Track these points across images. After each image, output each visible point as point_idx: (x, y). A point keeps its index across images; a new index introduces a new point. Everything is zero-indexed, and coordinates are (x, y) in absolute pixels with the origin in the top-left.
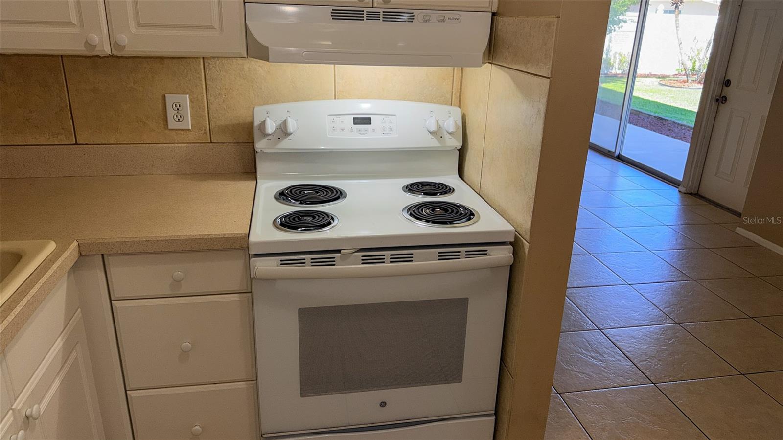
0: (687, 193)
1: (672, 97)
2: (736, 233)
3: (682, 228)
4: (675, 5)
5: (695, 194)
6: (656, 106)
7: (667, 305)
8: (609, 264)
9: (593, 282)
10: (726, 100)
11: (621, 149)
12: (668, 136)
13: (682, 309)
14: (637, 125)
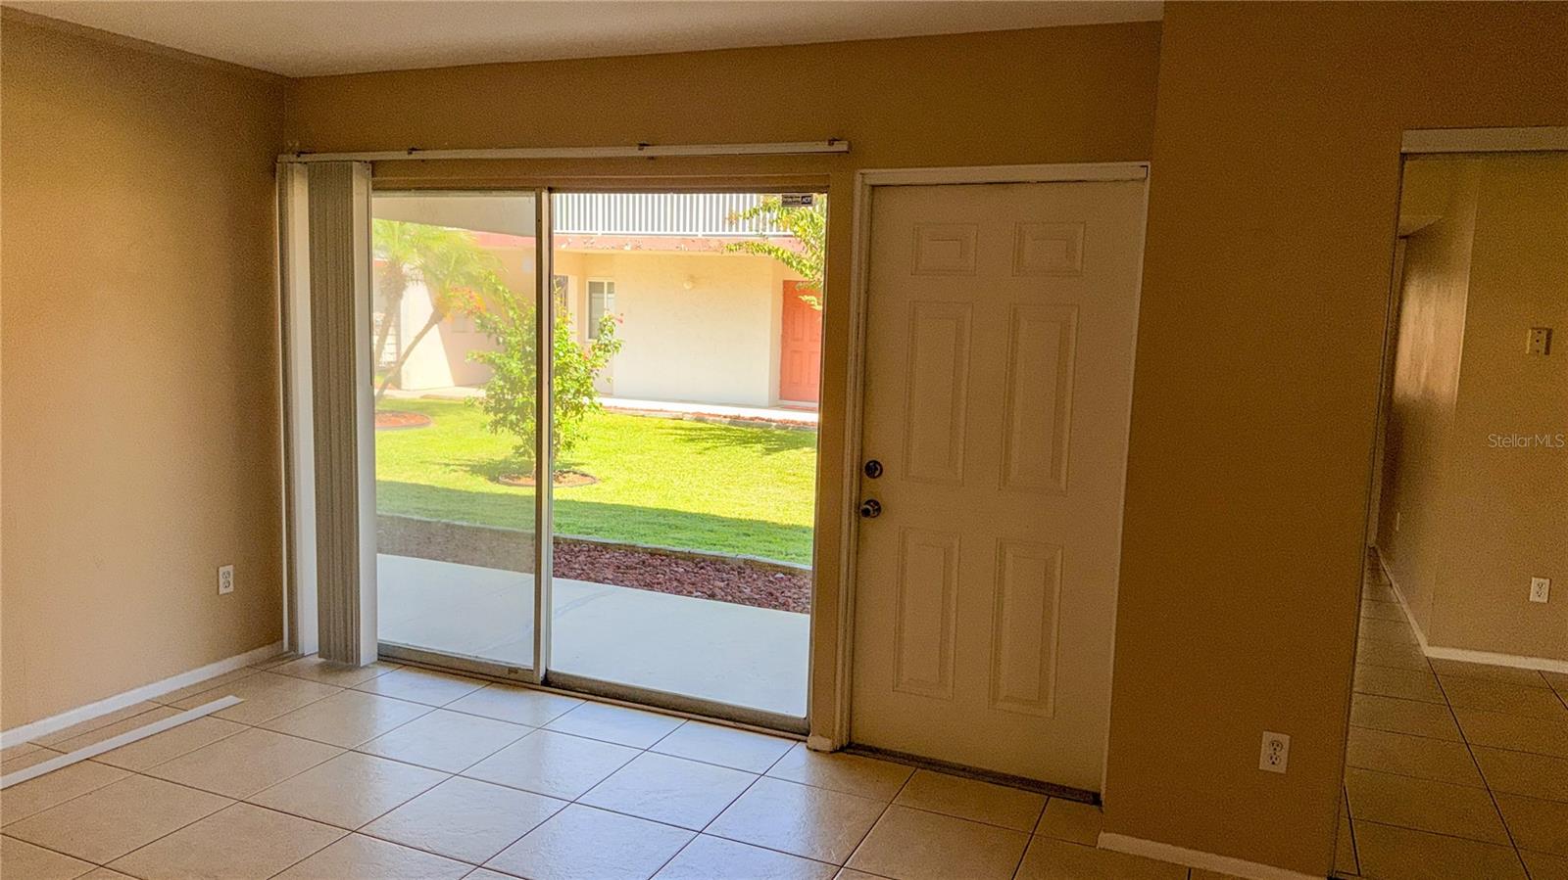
0: (836, 751)
2: (1097, 848)
5: (849, 747)
10: (878, 508)
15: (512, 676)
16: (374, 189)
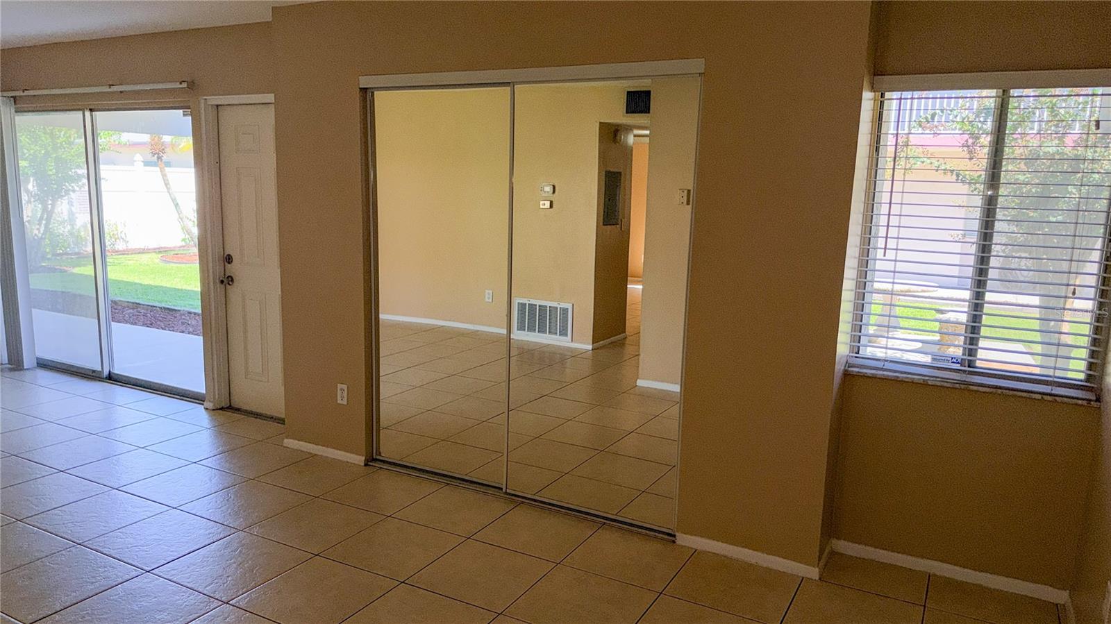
0: (217, 409)
1: (183, 277)
2: (284, 447)
3: (215, 461)
4: (156, 156)
5: (227, 408)
6: (161, 292)
7: (209, 580)
8: (113, 550)
9: (90, 589)
10: (232, 280)
11: (111, 365)
12: (183, 332)
13: (230, 579)
14: (135, 324)
15: (94, 374)
16: (16, 112)
